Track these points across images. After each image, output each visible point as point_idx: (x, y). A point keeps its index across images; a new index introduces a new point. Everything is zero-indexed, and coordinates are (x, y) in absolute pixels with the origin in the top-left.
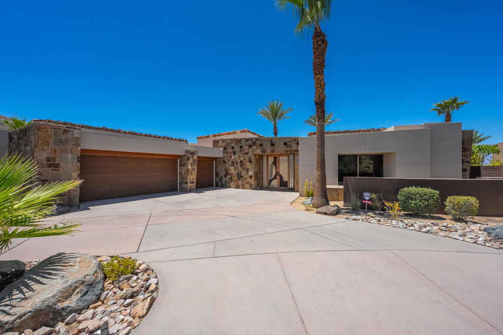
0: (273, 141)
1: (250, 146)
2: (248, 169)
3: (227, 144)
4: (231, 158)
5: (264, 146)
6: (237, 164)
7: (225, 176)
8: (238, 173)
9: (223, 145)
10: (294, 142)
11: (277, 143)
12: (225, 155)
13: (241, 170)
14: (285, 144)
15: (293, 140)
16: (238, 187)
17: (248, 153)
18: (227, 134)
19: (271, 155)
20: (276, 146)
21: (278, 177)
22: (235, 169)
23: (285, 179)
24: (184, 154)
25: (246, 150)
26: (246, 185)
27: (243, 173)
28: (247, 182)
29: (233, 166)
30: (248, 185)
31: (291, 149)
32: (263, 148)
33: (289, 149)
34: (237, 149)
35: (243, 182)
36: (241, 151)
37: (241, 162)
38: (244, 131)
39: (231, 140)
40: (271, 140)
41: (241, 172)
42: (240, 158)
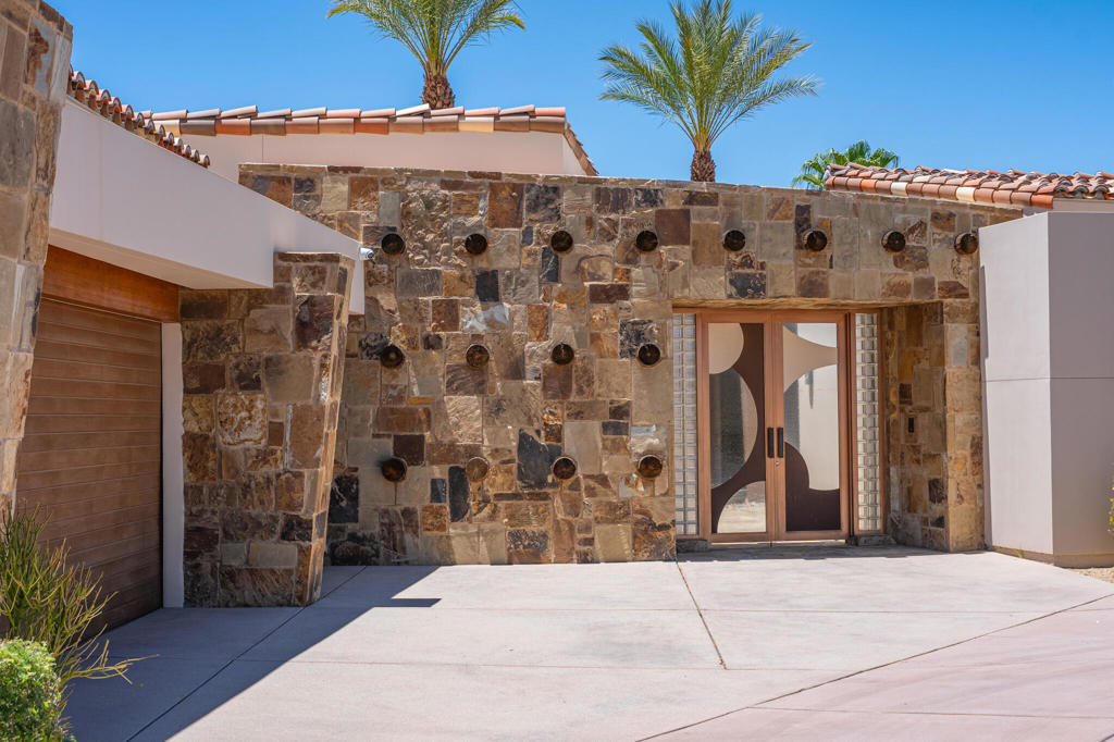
0: (817, 216)
1: (646, 242)
2: (620, 412)
3: (406, 214)
4: (453, 322)
5: (750, 249)
6: (516, 371)
7: (393, 470)
8: (525, 443)
9: (366, 214)
10: (939, 234)
11: (836, 232)
12: (387, 301)
13: (548, 412)
14: (895, 242)
15: (936, 217)
16: (527, 551)
17: (622, 292)
18: (357, 124)
19: (720, 313)
20: (834, 250)
21: (776, 467)
22: (495, 410)
23: (824, 475)
24: (265, 281)
25: (606, 268)
26: (599, 532)
27: (580, 440)
28: (612, 508)
29: (480, 388)
30: (623, 533)
31: (921, 274)
32: (747, 262)
33: (910, 277)
34: (510, 253)
35: (574, 508)
36: (554, 276)
37: (563, 354)
38: (530, 122)
39: (452, 181)
40: (803, 212)
41: (556, 434)
42: (540, 322)
